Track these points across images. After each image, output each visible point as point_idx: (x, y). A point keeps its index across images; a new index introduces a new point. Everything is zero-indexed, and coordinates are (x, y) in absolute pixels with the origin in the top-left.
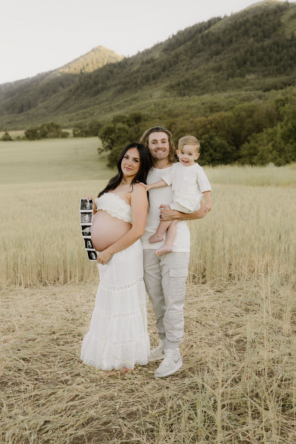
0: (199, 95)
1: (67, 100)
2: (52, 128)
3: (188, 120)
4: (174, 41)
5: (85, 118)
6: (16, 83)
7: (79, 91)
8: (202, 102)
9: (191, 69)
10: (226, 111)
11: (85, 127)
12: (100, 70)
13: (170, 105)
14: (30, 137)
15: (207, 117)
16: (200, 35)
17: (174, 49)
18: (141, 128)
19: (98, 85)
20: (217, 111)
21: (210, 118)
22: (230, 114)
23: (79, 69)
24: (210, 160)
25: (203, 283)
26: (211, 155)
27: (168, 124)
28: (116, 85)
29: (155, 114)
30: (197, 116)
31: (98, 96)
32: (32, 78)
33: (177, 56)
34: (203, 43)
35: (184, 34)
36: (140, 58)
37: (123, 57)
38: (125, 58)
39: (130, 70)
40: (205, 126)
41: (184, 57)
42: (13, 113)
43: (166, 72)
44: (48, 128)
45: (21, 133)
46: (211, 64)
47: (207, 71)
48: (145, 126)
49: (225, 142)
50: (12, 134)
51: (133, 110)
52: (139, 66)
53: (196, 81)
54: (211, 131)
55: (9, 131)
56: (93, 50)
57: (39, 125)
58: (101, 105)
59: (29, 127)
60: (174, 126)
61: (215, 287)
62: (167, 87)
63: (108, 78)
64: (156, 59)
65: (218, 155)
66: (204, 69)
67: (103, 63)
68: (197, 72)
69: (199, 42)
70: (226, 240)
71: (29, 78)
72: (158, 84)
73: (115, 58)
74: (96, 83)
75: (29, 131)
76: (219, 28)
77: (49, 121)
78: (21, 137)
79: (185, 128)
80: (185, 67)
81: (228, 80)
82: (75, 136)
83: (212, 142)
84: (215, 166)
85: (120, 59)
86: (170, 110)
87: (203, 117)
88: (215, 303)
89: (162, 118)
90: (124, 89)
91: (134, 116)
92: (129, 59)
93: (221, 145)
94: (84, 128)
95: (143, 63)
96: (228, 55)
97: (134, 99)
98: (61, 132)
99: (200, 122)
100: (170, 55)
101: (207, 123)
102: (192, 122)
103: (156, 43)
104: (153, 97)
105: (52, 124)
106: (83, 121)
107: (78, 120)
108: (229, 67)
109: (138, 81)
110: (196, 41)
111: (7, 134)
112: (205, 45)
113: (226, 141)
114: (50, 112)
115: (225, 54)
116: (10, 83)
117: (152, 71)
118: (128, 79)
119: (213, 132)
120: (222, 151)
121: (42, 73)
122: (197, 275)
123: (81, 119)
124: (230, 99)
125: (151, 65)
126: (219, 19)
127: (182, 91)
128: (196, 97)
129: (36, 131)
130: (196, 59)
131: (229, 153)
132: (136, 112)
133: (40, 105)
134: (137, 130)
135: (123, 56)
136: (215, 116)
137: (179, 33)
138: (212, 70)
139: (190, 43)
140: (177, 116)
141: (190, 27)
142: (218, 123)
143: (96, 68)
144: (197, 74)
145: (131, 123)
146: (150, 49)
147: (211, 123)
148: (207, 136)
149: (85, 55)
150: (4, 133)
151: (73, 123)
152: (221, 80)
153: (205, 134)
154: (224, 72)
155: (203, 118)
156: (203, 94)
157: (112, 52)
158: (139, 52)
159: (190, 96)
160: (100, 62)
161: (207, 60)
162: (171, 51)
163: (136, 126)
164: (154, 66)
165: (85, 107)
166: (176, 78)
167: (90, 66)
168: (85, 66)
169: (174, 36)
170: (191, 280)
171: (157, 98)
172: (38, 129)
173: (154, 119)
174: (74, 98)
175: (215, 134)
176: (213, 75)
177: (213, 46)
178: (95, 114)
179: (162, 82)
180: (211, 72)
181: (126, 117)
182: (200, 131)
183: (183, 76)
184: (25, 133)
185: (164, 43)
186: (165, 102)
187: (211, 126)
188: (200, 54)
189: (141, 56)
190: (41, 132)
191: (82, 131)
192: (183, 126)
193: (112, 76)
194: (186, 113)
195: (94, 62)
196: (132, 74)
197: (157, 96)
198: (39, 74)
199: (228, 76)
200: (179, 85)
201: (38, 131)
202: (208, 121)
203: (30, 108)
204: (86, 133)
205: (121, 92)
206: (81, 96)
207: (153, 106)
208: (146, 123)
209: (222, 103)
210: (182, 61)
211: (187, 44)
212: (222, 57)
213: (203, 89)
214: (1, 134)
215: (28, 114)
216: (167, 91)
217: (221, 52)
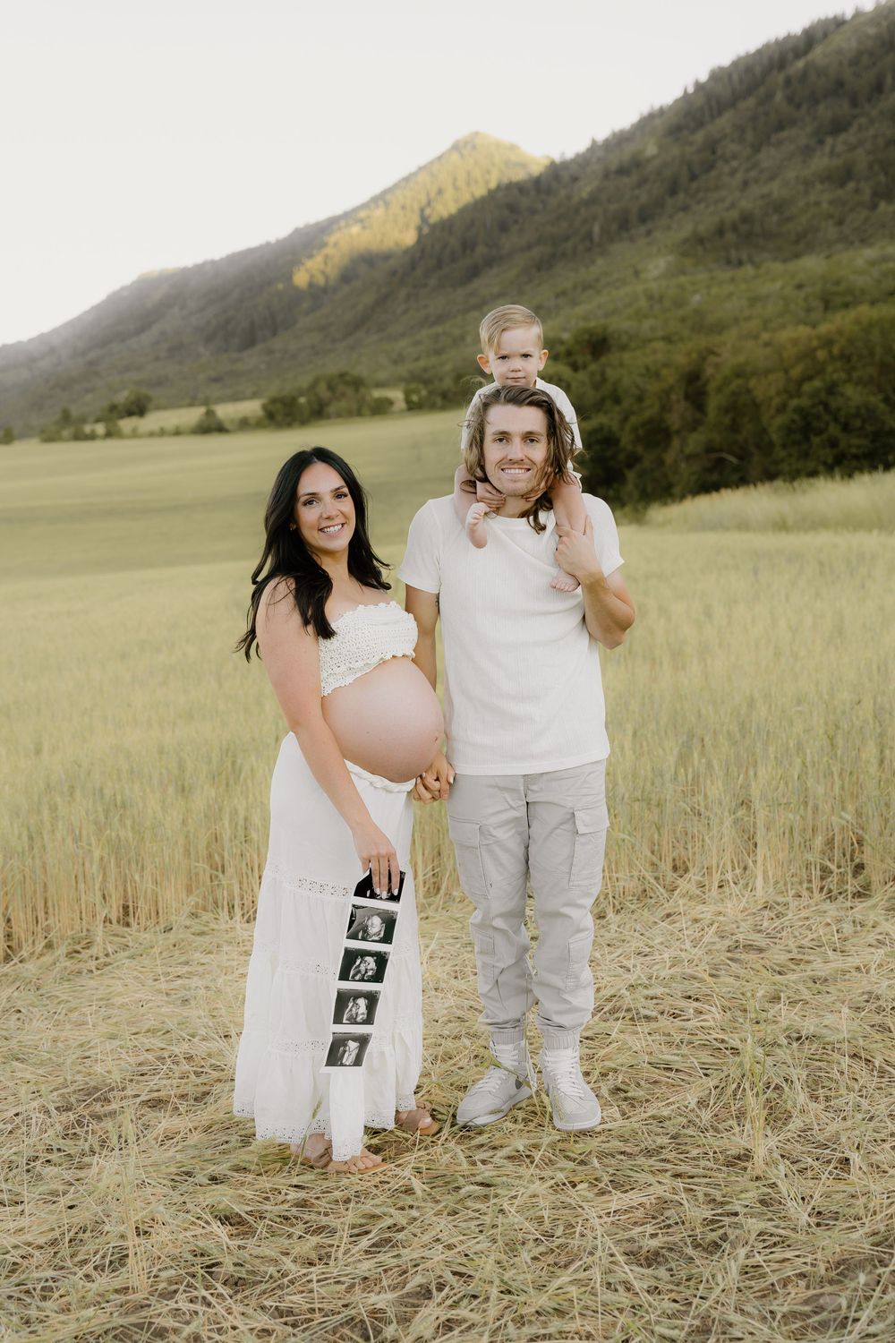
0: (785, 261)
1: (382, 301)
2: (341, 388)
3: (756, 337)
4: (700, 101)
5: (438, 352)
6: (232, 259)
7: (419, 271)
8: (796, 281)
9: (756, 181)
10: (873, 303)
11: (441, 380)
12: (479, 205)
13: (697, 298)
14: (279, 418)
15: (814, 326)
16: (781, 78)
17: (700, 124)
18: (609, 372)
19: (473, 250)
20: (846, 306)
21: (824, 328)
22: (886, 311)
23: (416, 207)
24: (830, 460)
26: (833, 443)
27: (694, 356)
28: (529, 247)
29: (652, 329)
30: (783, 326)
31: (477, 283)
32: (278, 241)
33: (712, 146)
34: (790, 99)
35: (730, 76)
36: (599, 160)
37: (546, 162)
38: (553, 164)
39: (569, 198)
40: (808, 354)
41: (733, 147)
42: (226, 351)
43: (681, 196)
44: (331, 388)
45: (252, 408)
46: (820, 162)
47: (808, 184)
48: (622, 365)
49: (875, 400)
50: (225, 411)
51: (585, 319)
52: (595, 184)
53: (775, 218)
54: (830, 369)
55: (216, 403)
56: (456, 147)
57: (305, 381)
59: (274, 389)
60: (713, 359)
62: (685, 241)
63: (504, 228)
64: (649, 161)
65: (856, 443)
66: (797, 178)
67: (487, 182)
68: (776, 189)
69: (779, 97)
71: (268, 244)
72: (657, 234)
73: (523, 165)
74: (467, 246)
75: (274, 401)
76: (840, 52)
77: (332, 365)
78: (253, 420)
79: (747, 363)
80: (739, 177)
81: (874, 207)
82: (413, 407)
83: (835, 403)
84: (850, 476)
85: (536, 170)
86: (697, 312)
87: (801, 328)
89: (675, 338)
90: (553, 256)
91: (586, 337)
92: (565, 165)
93: (863, 411)
94: (437, 382)
95: (606, 175)
96: (871, 132)
97: (587, 287)
98: (368, 398)
99: (795, 342)
100: (691, 144)
101: (815, 343)
102: (767, 344)
104: (643, 276)
105: (342, 375)
106: (434, 360)
107: (417, 359)
108: (876, 168)
109: (596, 229)
110: (770, 96)
111: (210, 413)
112: (798, 106)
113: (880, 397)
114: (334, 341)
115: (860, 128)
116: (213, 263)
117: (638, 197)
118: (564, 224)
119: (835, 371)
120: (869, 428)
121: (307, 226)
123: (428, 356)
124: (885, 267)
125: (634, 178)
126: (839, 23)
127: (733, 254)
128: (777, 267)
129: (294, 399)
130: (773, 151)
132: (592, 324)
133: (304, 322)
134: (598, 378)
135: (548, 157)
136: (840, 322)
137: (717, 76)
138: (822, 182)
139: (751, 102)
140: (720, 328)
141: (748, 56)
142: (851, 341)
143: (466, 198)
144: (775, 196)
145: (580, 359)
146: (628, 132)
147: (828, 343)
148: (817, 383)
149: (432, 163)
150: (202, 410)
151: (402, 370)
152: (851, 210)
153: (810, 378)
154: (862, 184)
155: (803, 331)
156: (797, 256)
157: (513, 148)
158: (594, 142)
159: (757, 266)
160: (476, 182)
161: (807, 152)
162: (693, 131)
163: (593, 367)
164: (643, 182)
165: (439, 320)
166: (712, 214)
167: (449, 194)
168: (433, 194)
169: (699, 87)
171: (655, 279)
172: (301, 394)
173: (650, 340)
174: (403, 292)
175: (843, 376)
176: (827, 197)
177: (821, 108)
178: (469, 339)
179: (669, 228)
180: (819, 187)
181: (562, 342)
182: (796, 372)
183: (733, 205)
184: (264, 407)
185: (671, 107)
186: (682, 287)
187: (830, 352)
188: (784, 134)
189: (600, 153)
190: (309, 401)
191: (431, 393)
192: (741, 359)
193: (516, 222)
194: (748, 319)
195: (461, 183)
196: (577, 211)
197: (655, 273)
198: (297, 231)
199: (875, 194)
200: (720, 232)
201: (302, 400)
202: (819, 337)
203: (274, 333)
204: (444, 396)
205: (544, 266)
206: (425, 285)
207: (643, 303)
208: (627, 356)
209: (860, 281)
210: (727, 161)
211: (743, 105)
212: (852, 140)
213: (797, 242)
214: (194, 415)
215: (270, 352)
216: (685, 254)
217: (849, 124)
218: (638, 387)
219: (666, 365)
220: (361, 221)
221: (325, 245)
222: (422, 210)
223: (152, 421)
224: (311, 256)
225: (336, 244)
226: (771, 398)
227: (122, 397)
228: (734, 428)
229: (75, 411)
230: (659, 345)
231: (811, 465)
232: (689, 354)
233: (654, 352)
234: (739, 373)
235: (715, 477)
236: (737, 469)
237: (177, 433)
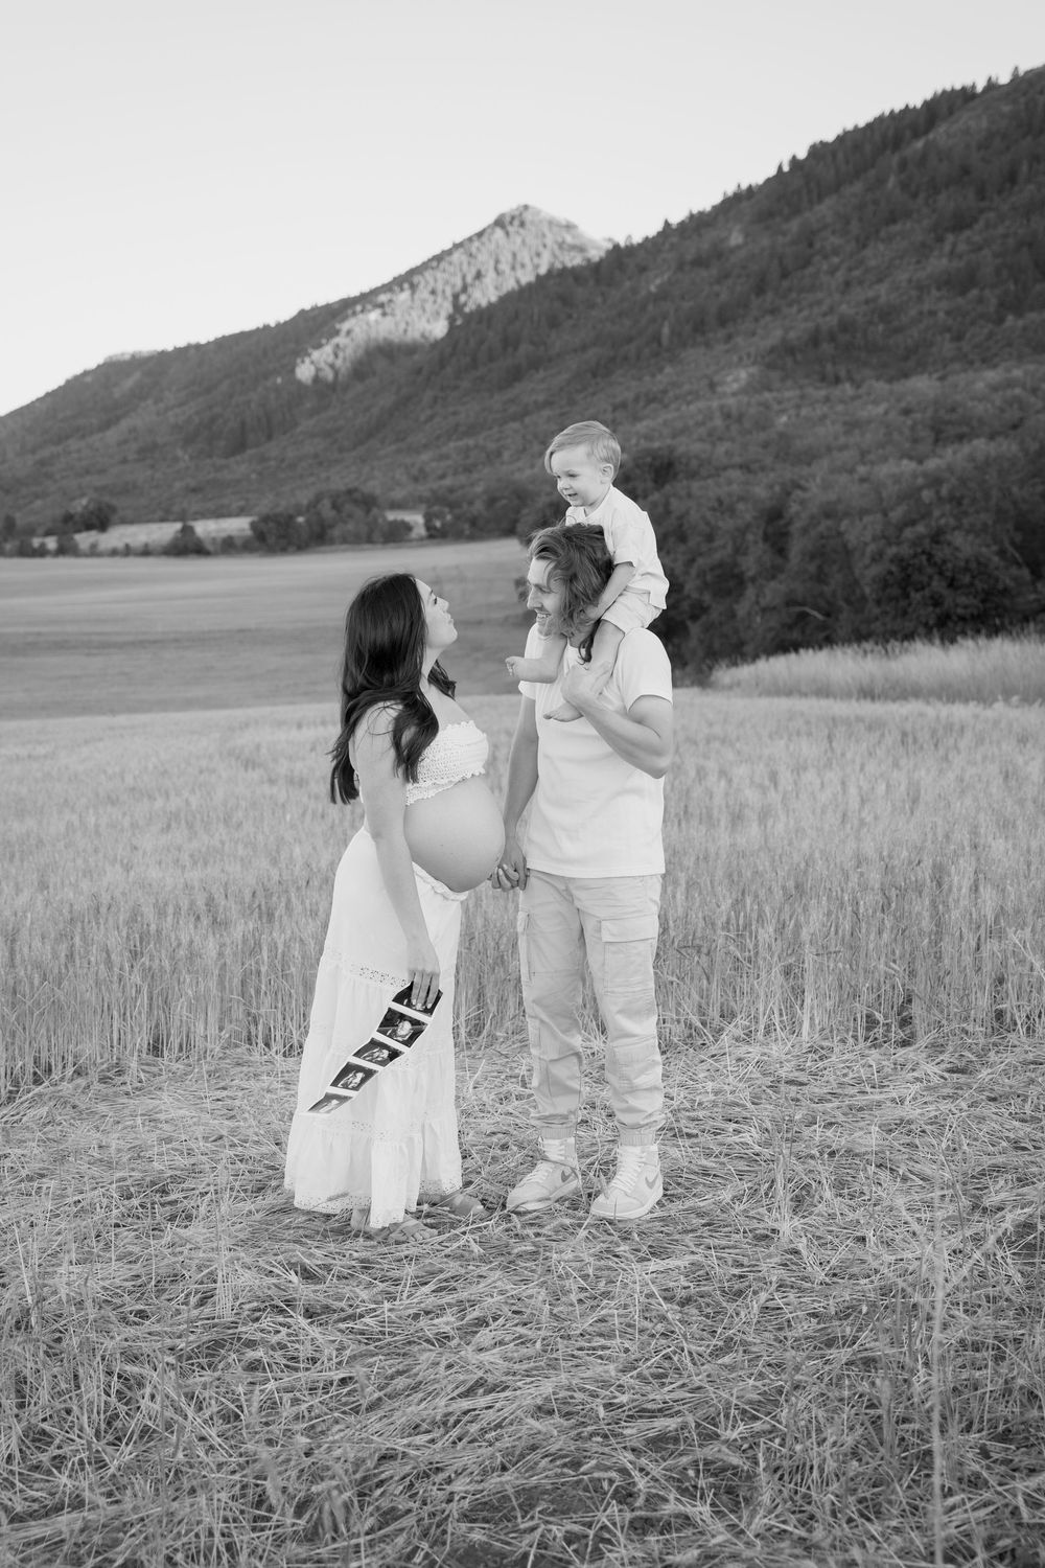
0: (890, 381)
1: (402, 404)
2: (348, 507)
3: (851, 471)
4: (797, 180)
5: (468, 470)
6: (222, 344)
7: (449, 370)
8: (903, 405)
9: (861, 283)
10: (992, 437)
11: (471, 503)
12: (525, 294)
13: (784, 419)
14: (271, 540)
15: (920, 462)
16: (895, 160)
17: (797, 211)
18: (675, 504)
19: (516, 348)
20: (961, 438)
21: (932, 464)
22: (1008, 447)
23: (449, 292)
24: (931, 622)
25: (905, 1043)
26: (936, 602)
27: (777, 489)
28: (584, 348)
29: (728, 454)
30: (885, 459)
31: (518, 388)
32: (278, 325)
33: (809, 237)
34: (904, 186)
35: (835, 153)
36: (673, 247)
37: (610, 246)
38: (616, 248)
39: (634, 291)
40: (911, 494)
41: (836, 240)
42: (209, 455)
43: (769, 296)
44: (335, 506)
45: (238, 526)
46: (938, 263)
47: (922, 289)
48: (689, 495)
49: (989, 553)
50: (205, 528)
51: (649, 438)
52: (666, 276)
53: (881, 328)
54: (936, 513)
55: (195, 519)
56: (499, 223)
57: (304, 497)
58: (527, 420)
59: (265, 504)
60: (799, 493)
61: (945, 1057)
62: (772, 350)
63: (554, 323)
64: (733, 251)
65: (963, 602)
66: (910, 281)
67: (536, 267)
68: (883, 293)
69: (892, 182)
70: (988, 894)
71: (266, 327)
72: (739, 340)
73: (581, 249)
74: (509, 343)
75: (266, 519)
76: (968, 132)
77: (338, 480)
78: (238, 542)
79: (839, 501)
80: (840, 276)
81: (1001, 320)
82: (435, 535)
83: (940, 553)
84: (953, 641)
85: (595, 255)
86: (782, 435)
87: (905, 462)
88: (945, 1106)
89: (755, 466)
90: (613, 359)
91: (649, 460)
92: (631, 250)
93: (973, 565)
94: (465, 506)
95: (681, 266)
96: (1001, 230)
97: (651, 399)
98: (380, 520)
99: (897, 479)
100: (784, 231)
101: (920, 481)
102: (863, 480)
103: (731, 190)
104: (719, 389)
105: (350, 492)
106: (462, 479)
107: (443, 477)
108: (1005, 273)
109: (666, 330)
110: (881, 181)
112: (915, 196)
113: (995, 548)
114: (341, 450)
115: (987, 225)
116: (198, 347)
117: (717, 295)
118: (627, 323)
119: (943, 515)
120: (979, 585)
121: (315, 308)
122: (879, 1017)
123: (455, 473)
124: (1009, 393)
125: (714, 271)
126: (966, 96)
128: (881, 387)
129: (291, 518)
130: (881, 247)
131: (1005, 591)
132: (656, 445)
133: (306, 424)
134: (660, 510)
135: (610, 240)
136: (953, 457)
137: (819, 152)
138: (939, 288)
139: (858, 187)
140: (809, 457)
141: (858, 131)
142: (963, 481)
143: (510, 285)
144: (883, 300)
146: (710, 214)
147: (935, 481)
148: (921, 529)
149: (470, 239)
150: (178, 526)
151: (423, 489)
152: (973, 323)
153: (913, 523)
154: (987, 292)
155: (908, 466)
156: (906, 376)
157: (569, 226)
158: (667, 224)
159: (856, 384)
160: (523, 266)
161: (923, 251)
162: (787, 219)
164: (724, 276)
165: (471, 430)
166: (806, 319)
167: (490, 279)
168: (470, 278)
169: (796, 164)
170: (861, 1033)
171: (734, 394)
172: (300, 514)
173: (725, 468)
174: (428, 395)
175: (952, 522)
176: (944, 305)
177: (942, 198)
178: (506, 455)
179: (753, 333)
180: (935, 293)
182: (896, 515)
183: (831, 310)
184: (253, 526)
185: (761, 188)
186: (766, 406)
187: (938, 492)
188: (897, 228)
189: (674, 238)
190: (307, 521)
191: (457, 518)
192: (832, 496)
193: (570, 317)
194: (842, 448)
195: (505, 266)
196: (643, 308)
197: (735, 386)
199: (1001, 304)
200: (815, 340)
201: (301, 520)
202: (925, 475)
203: (270, 437)
204: (473, 522)
205: (600, 371)
206: (456, 388)
207: (718, 422)
208: (695, 485)
209: (980, 409)
210: (826, 257)
211: (848, 190)
212: (977, 238)
213: (906, 358)
214: (167, 532)
215: (263, 459)
216: (770, 366)
217: (975, 220)
218: (708, 523)
219: (741, 499)
220: (382, 306)
221: (337, 333)
222: (456, 297)
223: (116, 537)
224: (319, 346)
225: (349, 332)
226: (866, 544)
227: (80, 505)
228: (820, 577)
229: (20, 519)
230: (735, 474)
231: (909, 625)
232: (771, 487)
233: (730, 482)
234: (829, 512)
235: (795, 635)
236: (823, 627)
237: (146, 552)
